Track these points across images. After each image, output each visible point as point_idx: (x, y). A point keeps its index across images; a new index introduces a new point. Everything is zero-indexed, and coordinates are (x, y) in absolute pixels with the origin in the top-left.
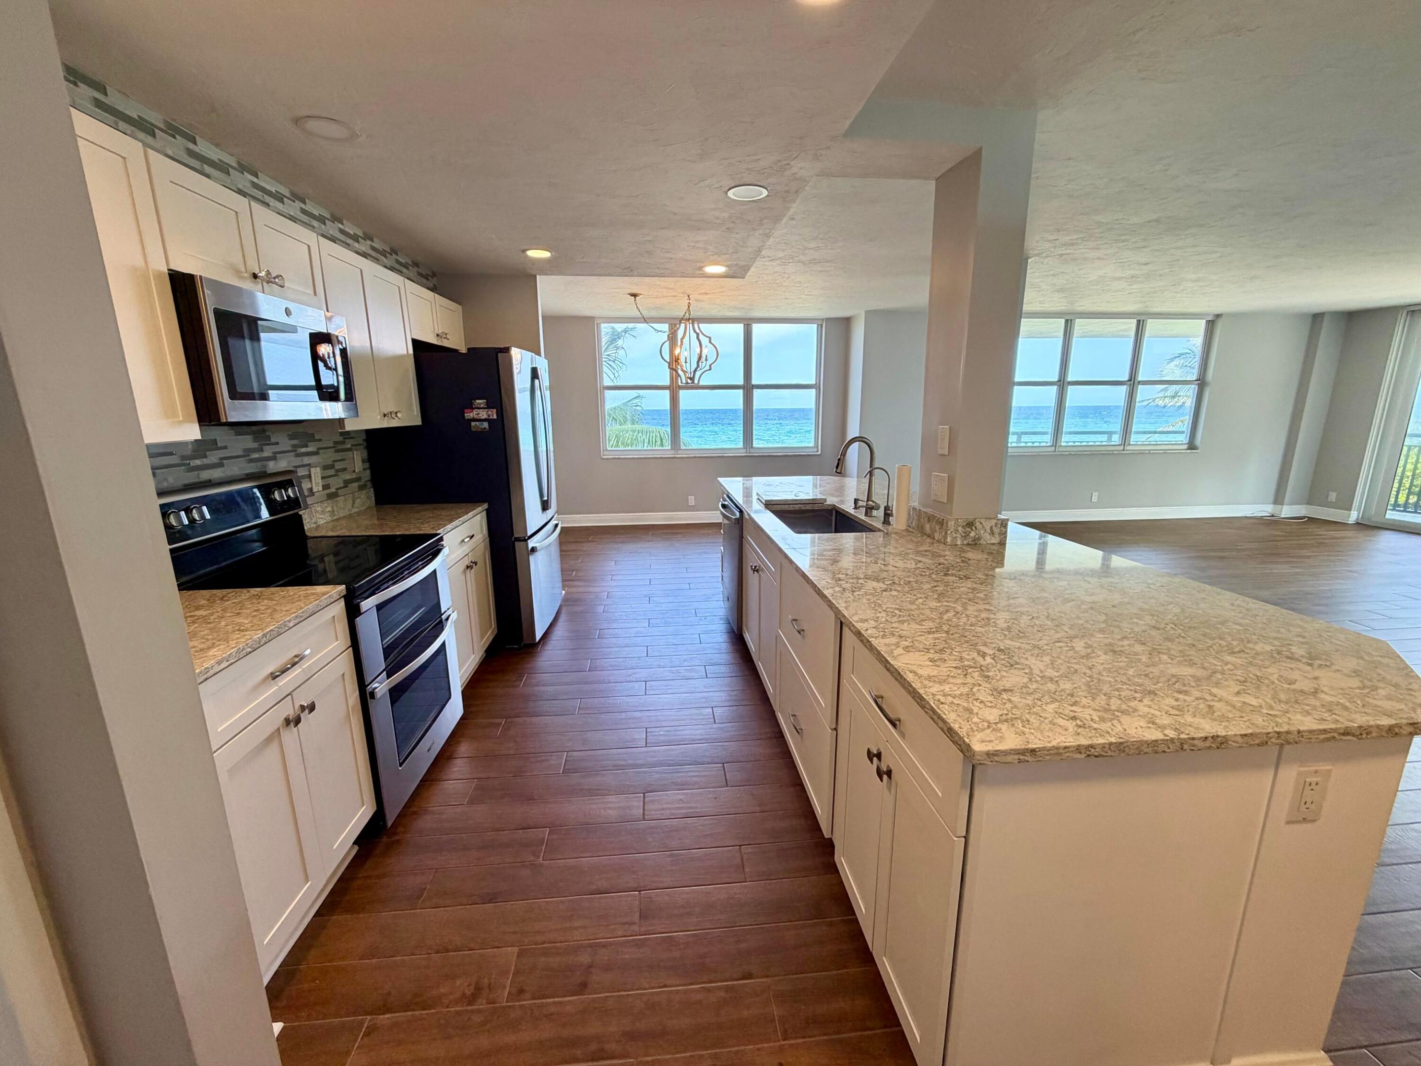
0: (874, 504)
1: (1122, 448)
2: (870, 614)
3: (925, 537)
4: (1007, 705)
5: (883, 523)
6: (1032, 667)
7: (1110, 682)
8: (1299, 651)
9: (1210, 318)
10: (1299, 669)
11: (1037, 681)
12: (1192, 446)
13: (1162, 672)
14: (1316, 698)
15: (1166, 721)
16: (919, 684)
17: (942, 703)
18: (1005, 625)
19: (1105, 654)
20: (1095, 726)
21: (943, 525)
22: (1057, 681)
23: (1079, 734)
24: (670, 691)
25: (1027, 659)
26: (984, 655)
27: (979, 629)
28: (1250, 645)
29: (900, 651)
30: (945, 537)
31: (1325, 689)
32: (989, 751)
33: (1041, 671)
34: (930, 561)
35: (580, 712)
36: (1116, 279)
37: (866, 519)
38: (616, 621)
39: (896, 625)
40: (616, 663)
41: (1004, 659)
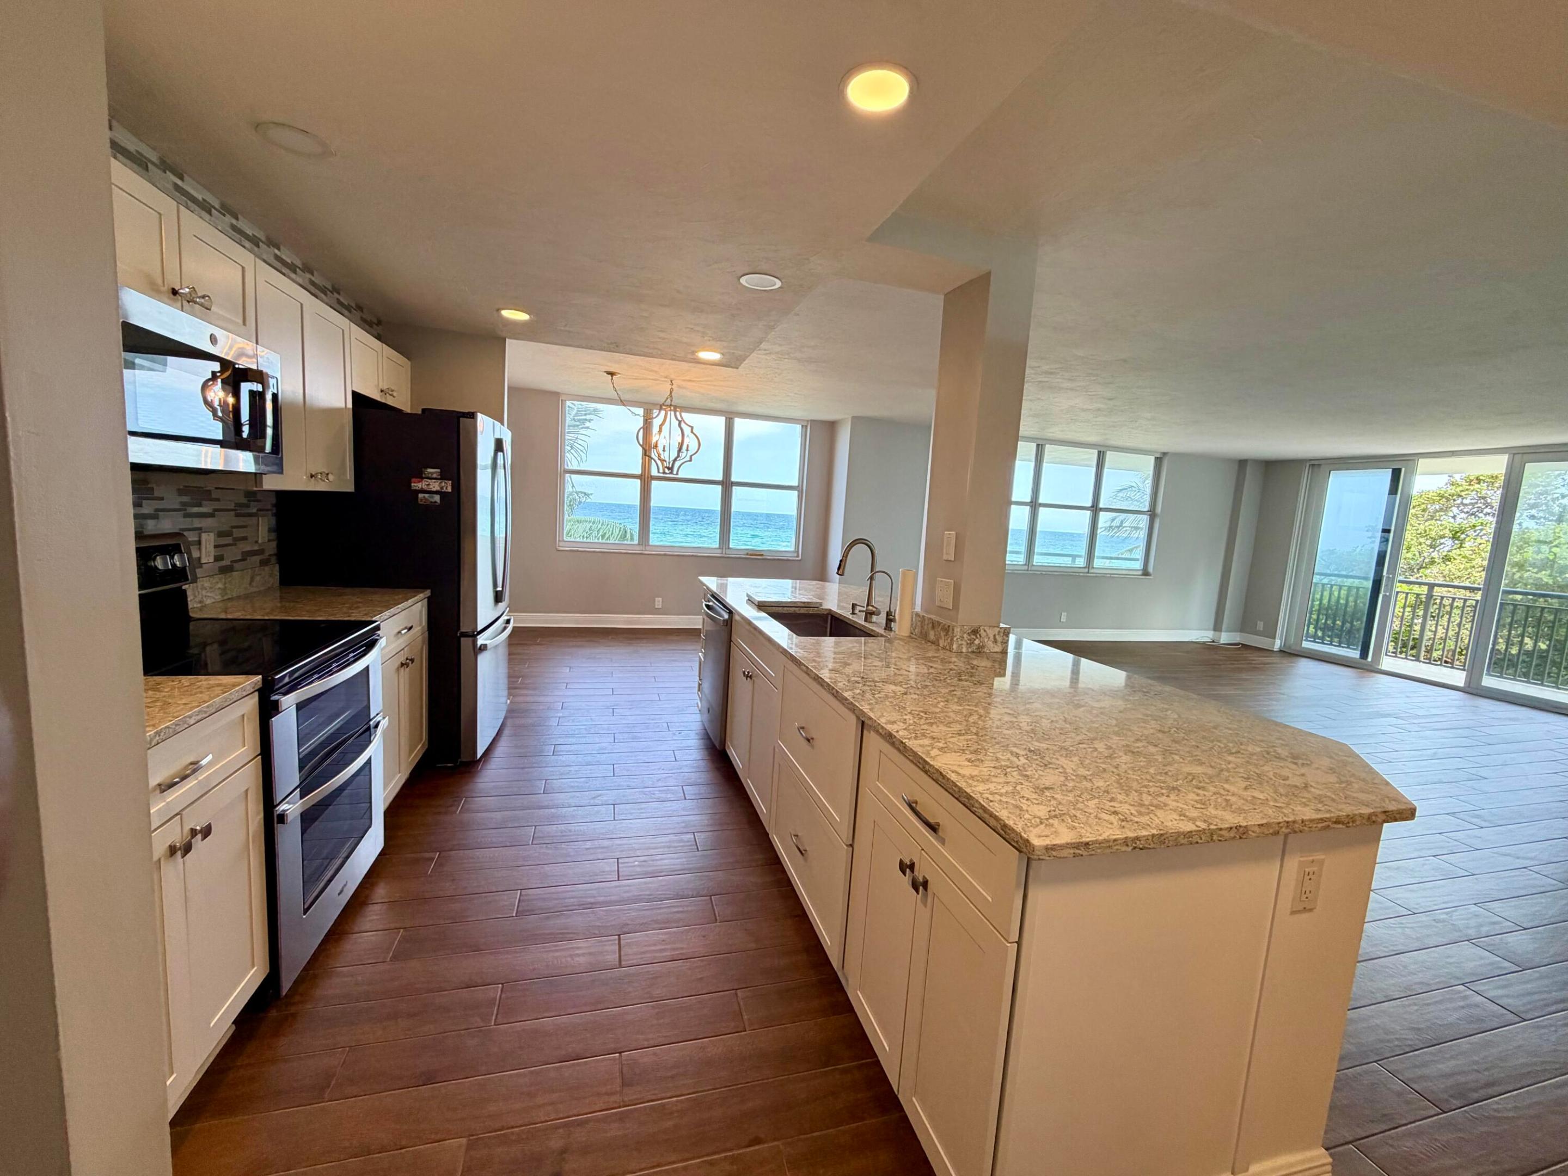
0: (874, 609)
1: (1087, 570)
2: (895, 716)
3: (929, 644)
4: (1052, 803)
5: (885, 629)
6: (1065, 766)
7: (1137, 780)
8: (1284, 752)
9: (1158, 455)
10: (1288, 767)
11: (1073, 780)
12: (1146, 573)
13: (1178, 770)
14: (1309, 792)
15: (1194, 813)
16: (964, 784)
17: (991, 801)
18: (1029, 728)
19: (1126, 754)
20: (1136, 819)
21: (948, 631)
22: (1090, 780)
23: (1123, 827)
25: (1058, 759)
26: (1017, 756)
27: (1007, 732)
28: (1243, 747)
29: (934, 752)
30: (951, 644)
31: (1313, 784)
32: (1047, 845)
33: (1074, 771)
34: (941, 667)
35: (534, 842)
36: (1084, 410)
37: (867, 625)
38: (573, 736)
39: (925, 727)
40: (576, 784)
41: (1037, 760)
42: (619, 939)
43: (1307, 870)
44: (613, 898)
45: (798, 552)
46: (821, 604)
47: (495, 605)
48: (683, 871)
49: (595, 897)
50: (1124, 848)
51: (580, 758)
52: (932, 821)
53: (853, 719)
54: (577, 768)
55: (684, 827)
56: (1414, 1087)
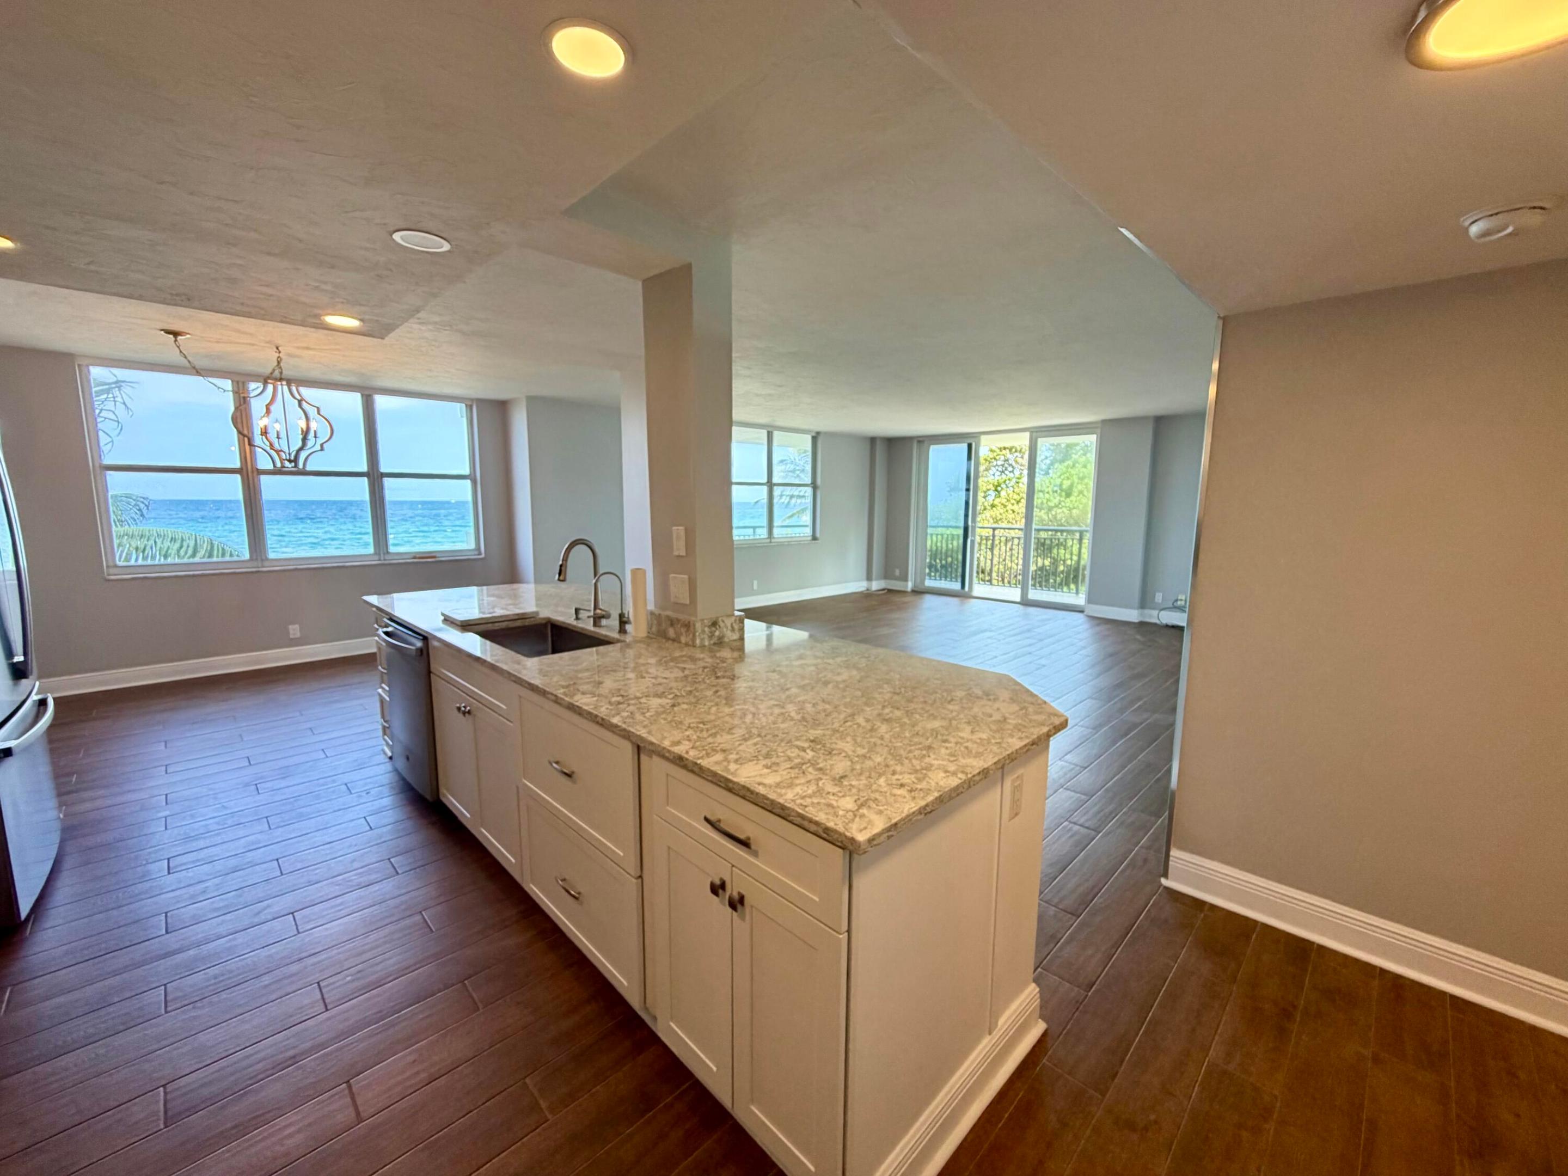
0: (604, 613)
1: (768, 540)
2: (677, 735)
3: (670, 642)
4: (853, 791)
5: (619, 632)
6: (845, 749)
7: (901, 747)
8: (979, 693)
9: (814, 434)
10: (987, 705)
11: (857, 762)
12: (814, 538)
13: (923, 728)
14: (1009, 723)
15: (952, 768)
16: (775, 795)
17: (806, 807)
18: (799, 717)
19: (882, 723)
20: (919, 787)
21: (688, 628)
22: (869, 757)
23: (914, 798)
24: (343, 913)
25: (836, 743)
26: (804, 750)
27: (782, 726)
28: (953, 694)
29: (732, 768)
30: (694, 640)
31: (1007, 715)
32: (869, 837)
33: (854, 752)
34: (693, 666)
35: (169, 1009)
37: (597, 630)
38: (196, 838)
39: (710, 740)
40: (221, 904)
41: (820, 749)
42: (350, 1087)
43: (1015, 784)
44: (324, 1037)
45: (479, 549)
46: (537, 613)
47: (15, 685)
48: (418, 965)
49: (294, 1047)
50: (920, 817)
51: (218, 866)
52: (742, 837)
53: (628, 748)
54: (217, 881)
55: (405, 910)
56: (1060, 907)
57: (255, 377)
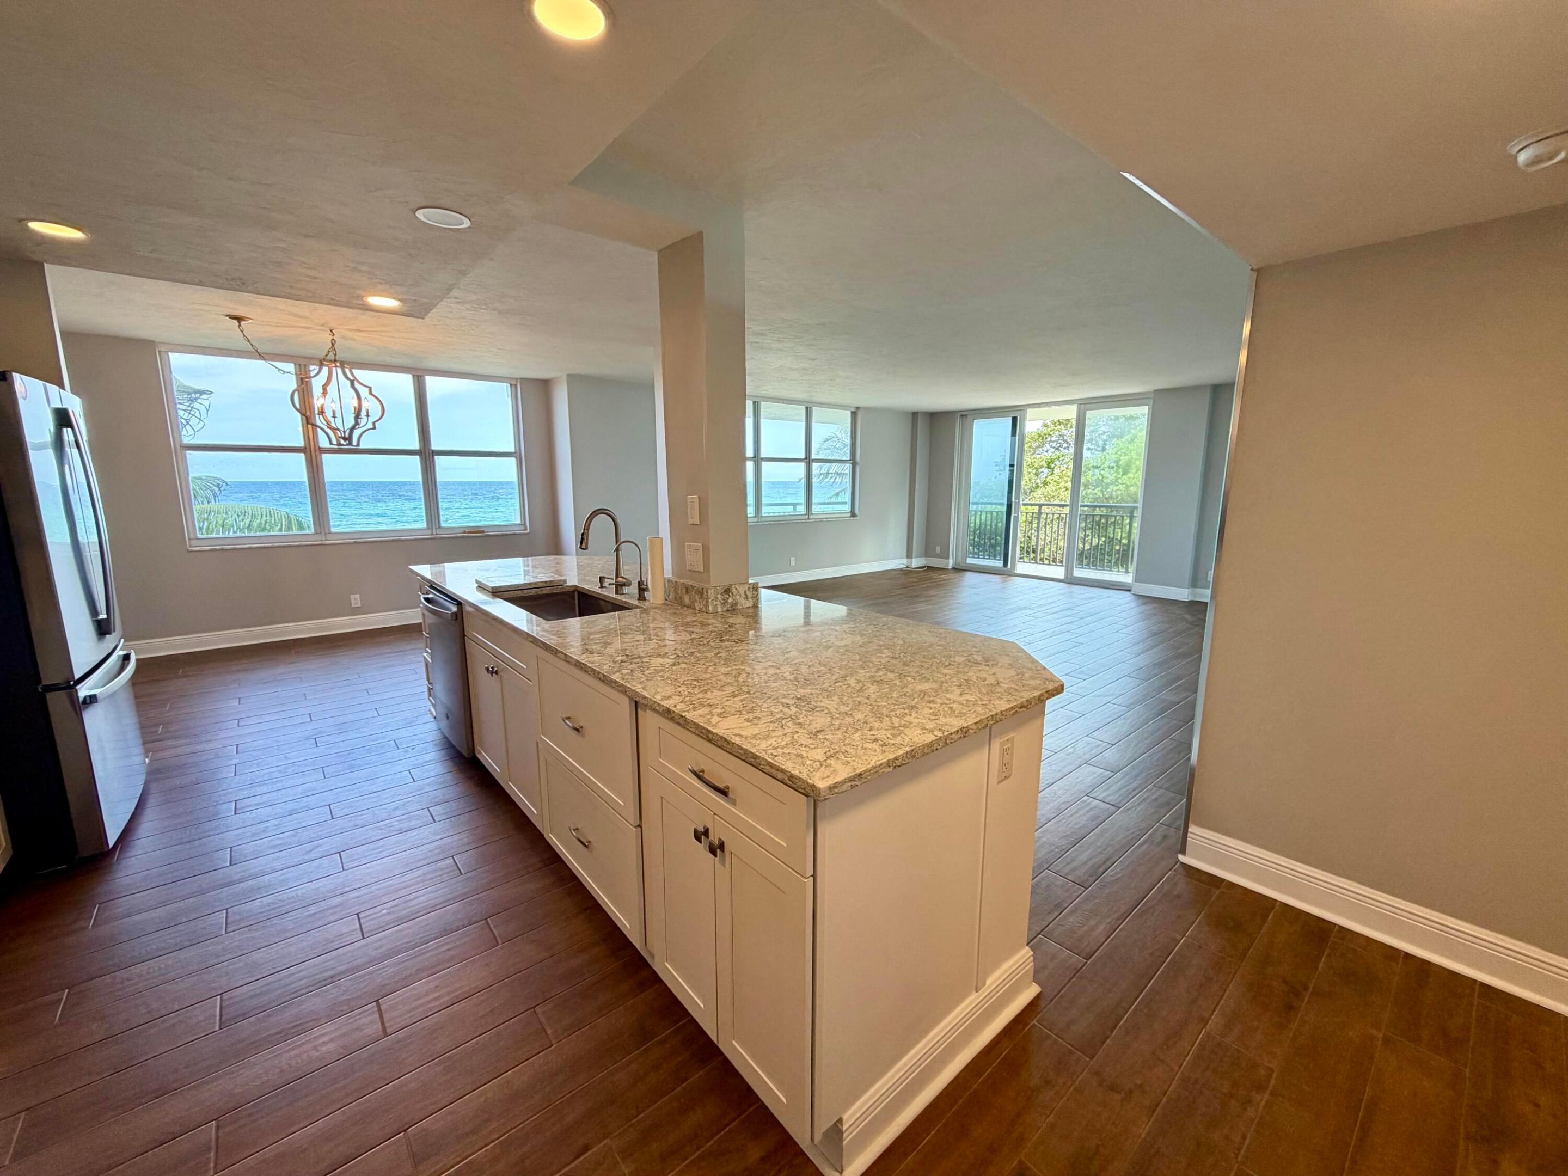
0: (625, 581)
1: (807, 517)
2: (669, 690)
3: (686, 608)
4: (826, 744)
5: (639, 599)
6: (829, 707)
7: (885, 706)
8: (979, 658)
9: (853, 410)
10: (984, 670)
11: (837, 718)
12: (853, 515)
13: (913, 690)
14: (1000, 687)
15: (931, 725)
16: (749, 745)
17: (776, 756)
18: (792, 677)
19: (873, 685)
20: (892, 742)
21: (702, 595)
22: (851, 714)
23: (884, 752)
24: (384, 854)
25: (821, 701)
26: (788, 706)
27: (774, 685)
28: (952, 659)
29: (715, 720)
30: (707, 606)
31: (1001, 680)
32: (830, 785)
33: (837, 709)
34: (702, 631)
35: (229, 930)
36: (791, 369)
37: (619, 597)
38: (261, 784)
39: (700, 696)
40: (279, 842)
41: (805, 706)
42: (379, 1005)
43: (1005, 748)
44: (359, 961)
45: (525, 524)
46: (564, 582)
47: (99, 639)
48: (447, 903)
49: (335, 968)
50: (888, 770)
51: (278, 809)
52: (721, 786)
53: (625, 703)
54: (276, 822)
55: (439, 854)
56: (1070, 877)
57: (311, 359)
